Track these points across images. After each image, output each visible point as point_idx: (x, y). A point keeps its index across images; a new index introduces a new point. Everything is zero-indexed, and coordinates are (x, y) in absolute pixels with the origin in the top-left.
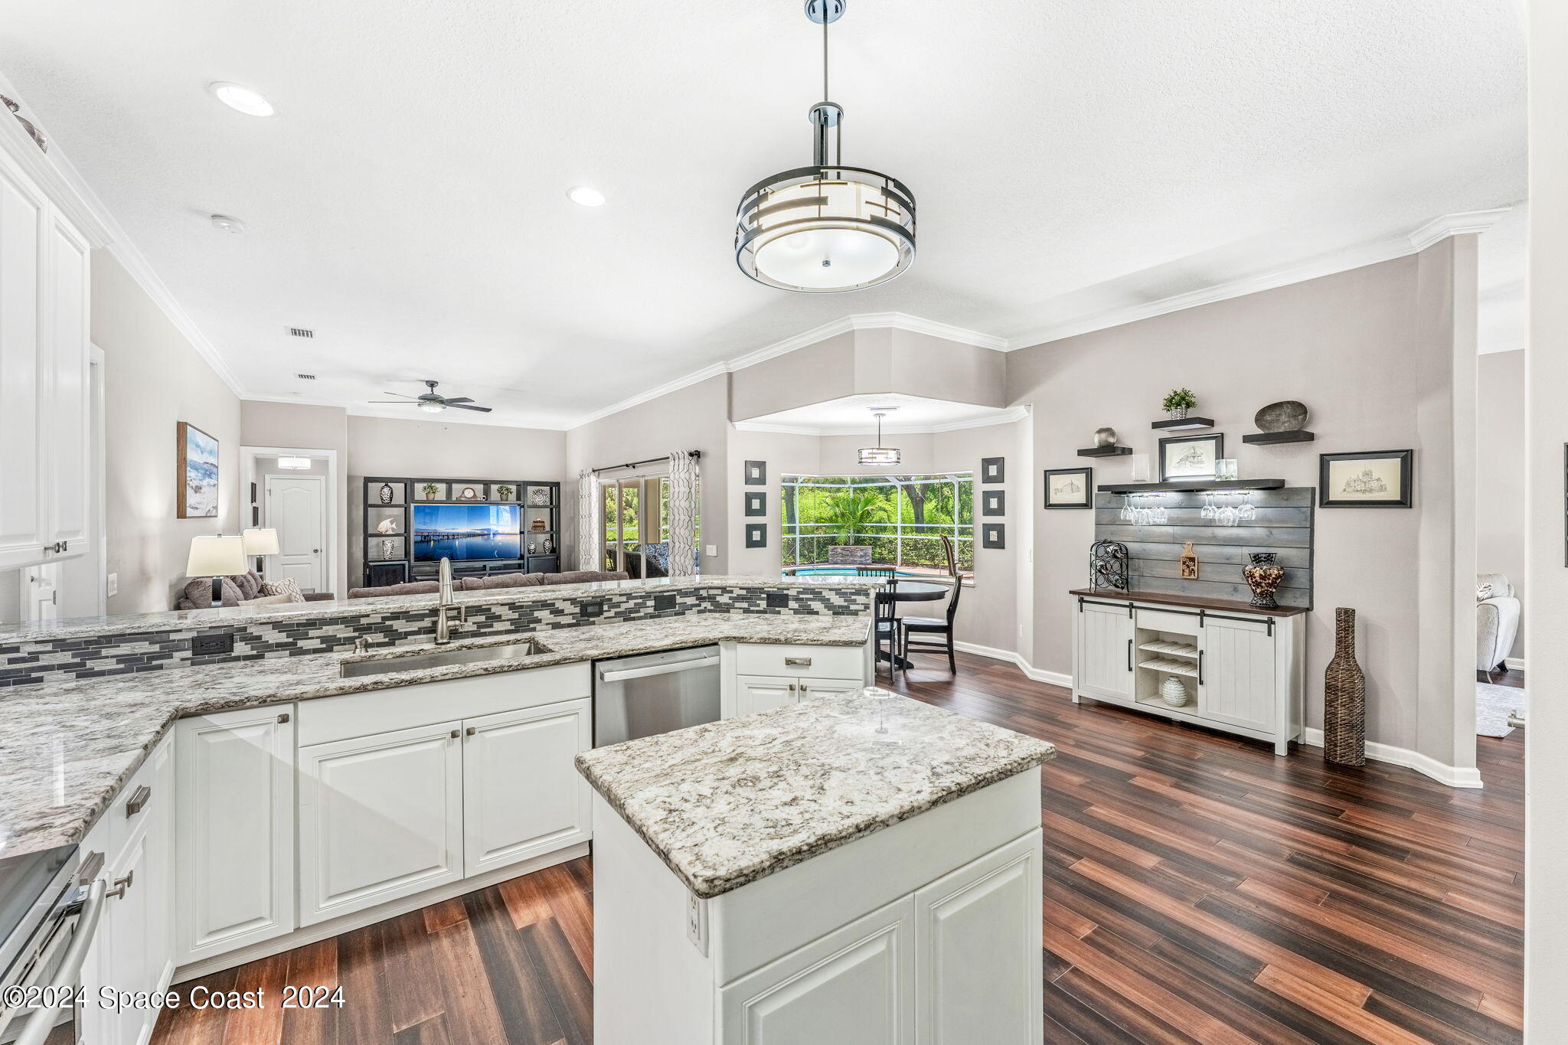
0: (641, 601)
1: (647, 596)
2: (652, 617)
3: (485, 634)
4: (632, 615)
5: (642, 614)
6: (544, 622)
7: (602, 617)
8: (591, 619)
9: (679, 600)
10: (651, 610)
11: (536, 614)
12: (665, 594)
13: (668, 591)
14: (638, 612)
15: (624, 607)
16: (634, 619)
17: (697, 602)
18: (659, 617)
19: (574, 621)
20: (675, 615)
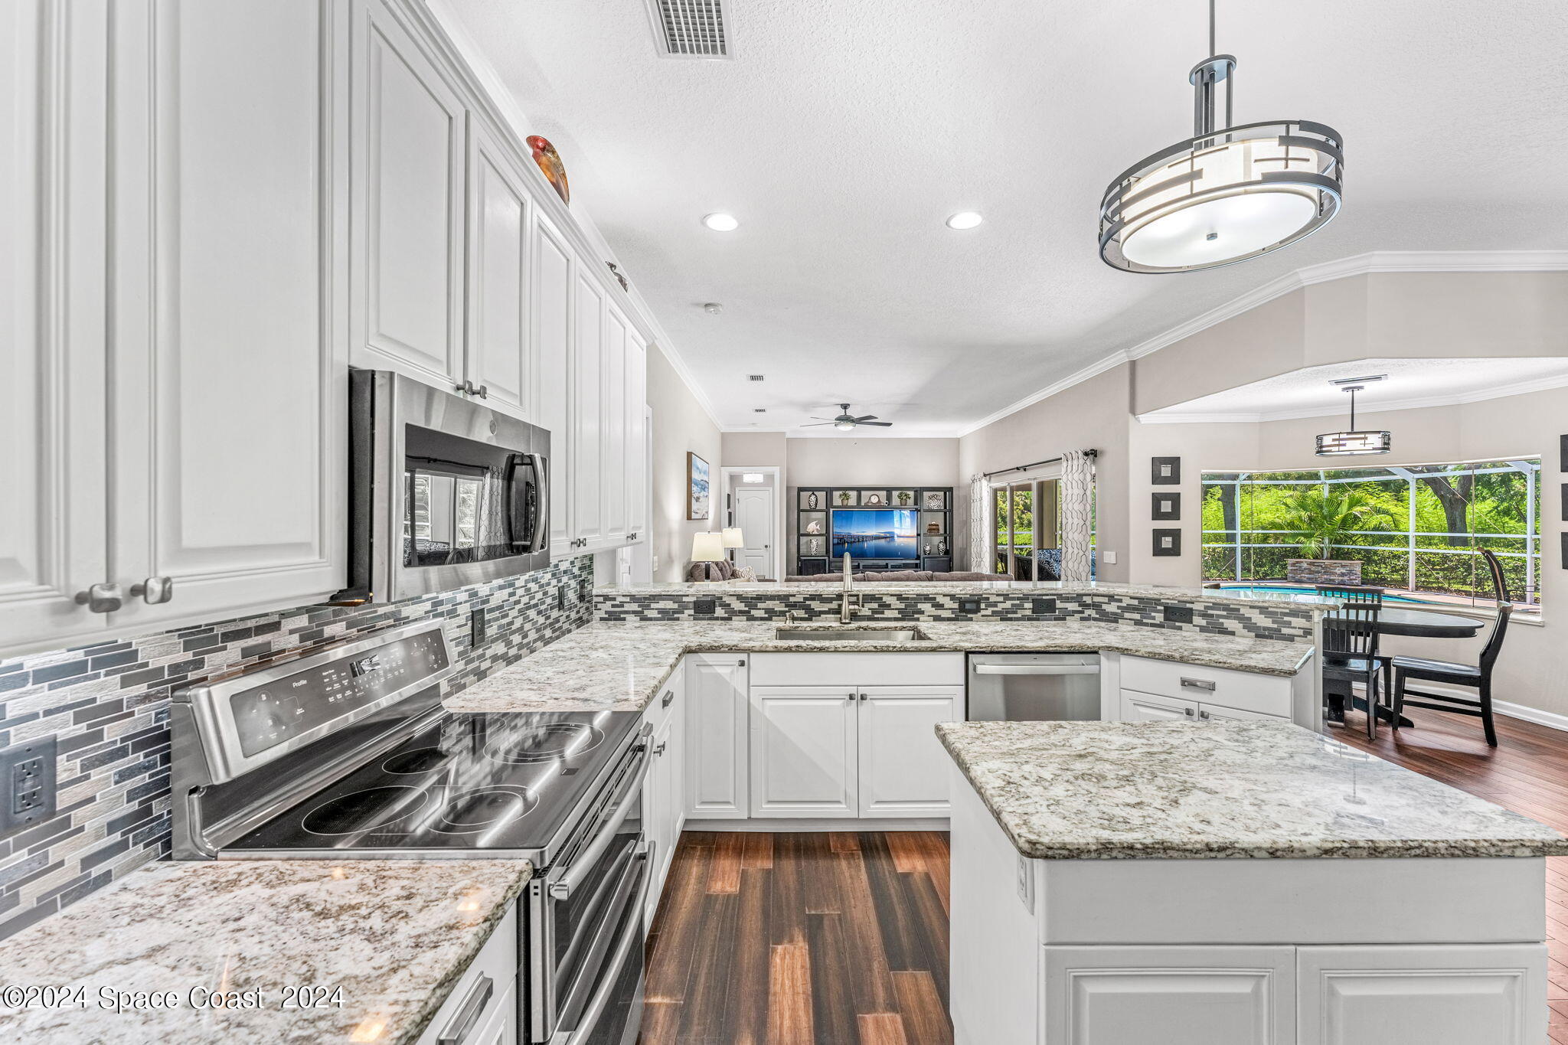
0: (1018, 602)
1: (1025, 598)
2: (1030, 619)
3: (877, 619)
4: (1009, 616)
5: (1019, 615)
6: (926, 614)
7: (979, 614)
8: (969, 616)
9: (1059, 604)
10: (1029, 613)
11: (920, 606)
12: (1044, 597)
13: (1047, 595)
14: (1016, 613)
15: (1000, 607)
16: (1011, 619)
17: (1080, 609)
18: (1038, 620)
19: (953, 616)
20: (1055, 619)
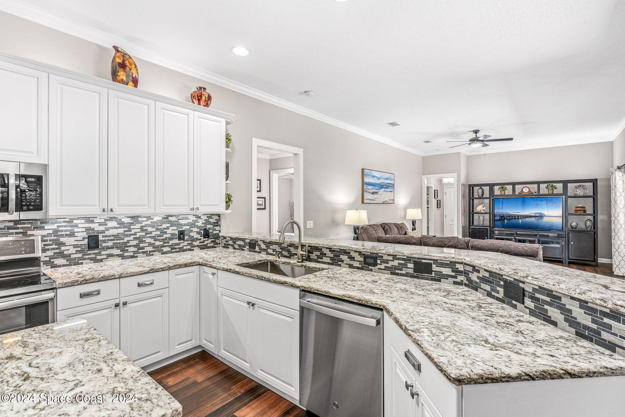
0: (403, 262)
1: (408, 259)
2: (412, 276)
3: (319, 262)
4: (397, 271)
5: (404, 272)
6: (345, 262)
7: (376, 267)
8: (370, 267)
9: (435, 268)
10: (411, 271)
11: (341, 257)
12: (423, 261)
13: (425, 259)
14: (401, 270)
15: (390, 264)
16: (398, 274)
17: (453, 274)
18: (417, 277)
19: (360, 266)
20: (432, 280)
